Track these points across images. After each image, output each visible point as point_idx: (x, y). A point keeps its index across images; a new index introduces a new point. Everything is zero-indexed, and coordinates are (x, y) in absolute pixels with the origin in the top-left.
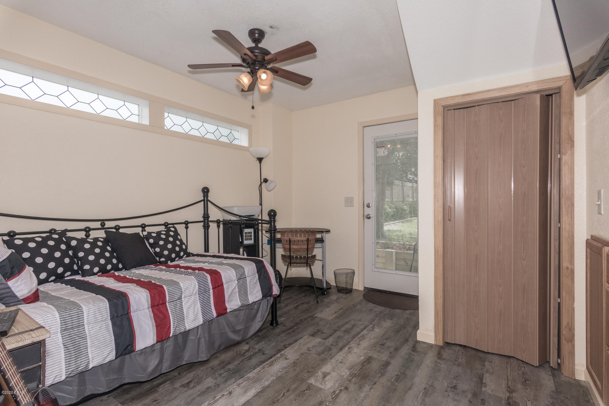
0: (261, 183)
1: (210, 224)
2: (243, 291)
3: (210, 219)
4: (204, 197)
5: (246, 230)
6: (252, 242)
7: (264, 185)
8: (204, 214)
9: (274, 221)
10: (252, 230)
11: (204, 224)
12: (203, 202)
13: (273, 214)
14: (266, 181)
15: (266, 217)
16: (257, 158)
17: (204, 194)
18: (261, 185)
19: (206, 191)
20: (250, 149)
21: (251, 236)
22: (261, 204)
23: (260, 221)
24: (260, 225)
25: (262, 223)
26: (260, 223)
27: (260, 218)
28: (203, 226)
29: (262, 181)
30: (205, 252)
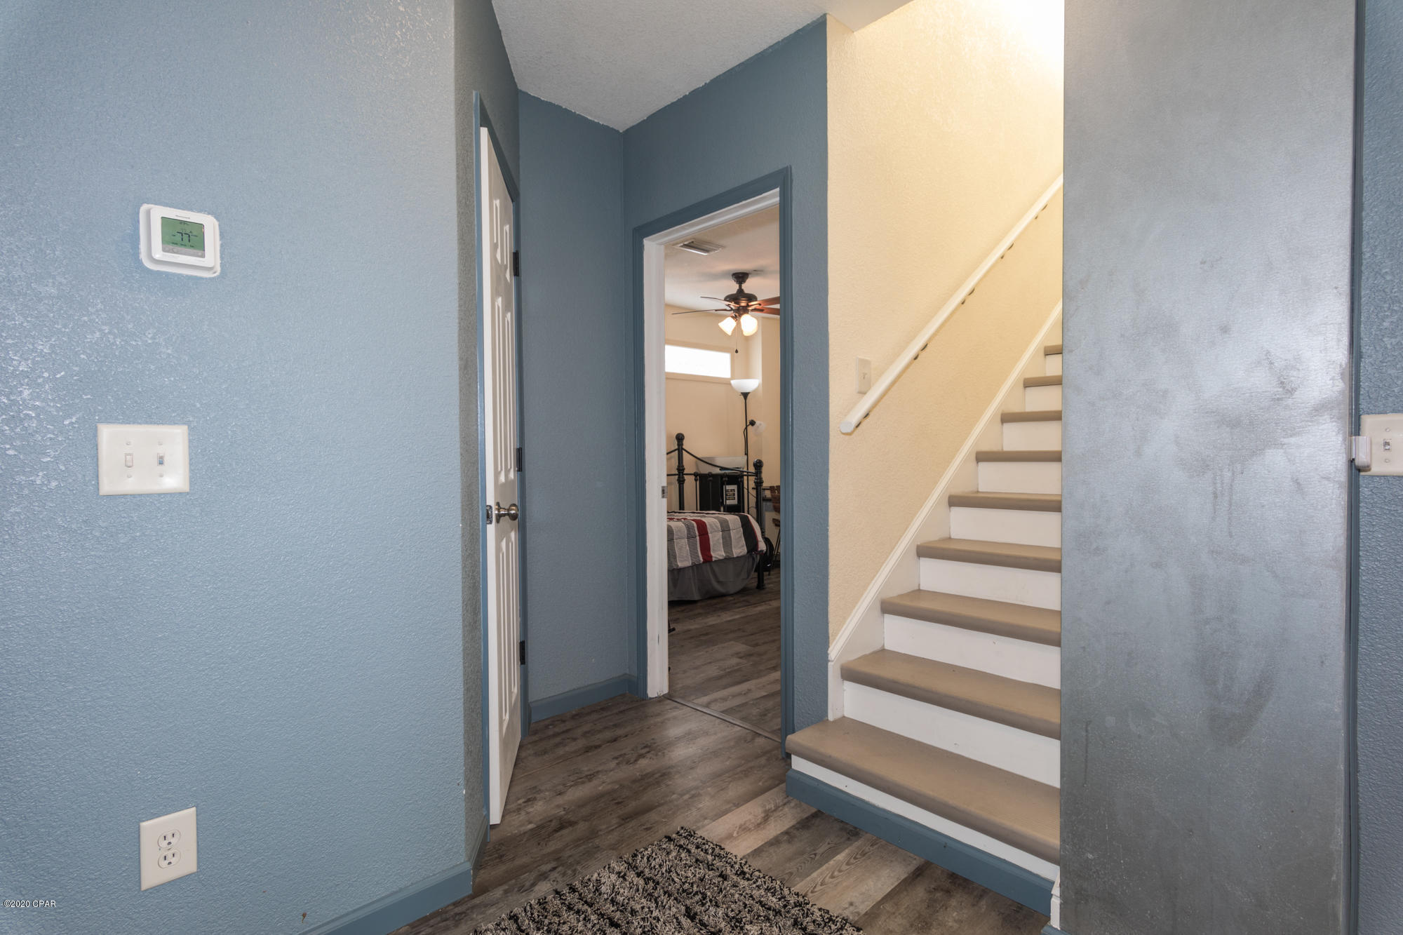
0: (747, 426)
1: (686, 477)
2: (727, 542)
3: (685, 472)
4: (678, 445)
5: (729, 487)
6: (735, 502)
7: (750, 428)
8: (679, 466)
9: (761, 472)
10: (735, 487)
11: (679, 477)
12: (677, 451)
13: (759, 465)
14: (753, 423)
15: (752, 469)
16: (742, 393)
17: (678, 442)
18: (746, 428)
19: (680, 438)
20: (733, 382)
21: (734, 495)
22: (747, 454)
23: (745, 473)
24: (745, 478)
25: (748, 476)
26: (745, 475)
27: (745, 470)
28: (678, 480)
29: (748, 424)
30: (680, 509)
